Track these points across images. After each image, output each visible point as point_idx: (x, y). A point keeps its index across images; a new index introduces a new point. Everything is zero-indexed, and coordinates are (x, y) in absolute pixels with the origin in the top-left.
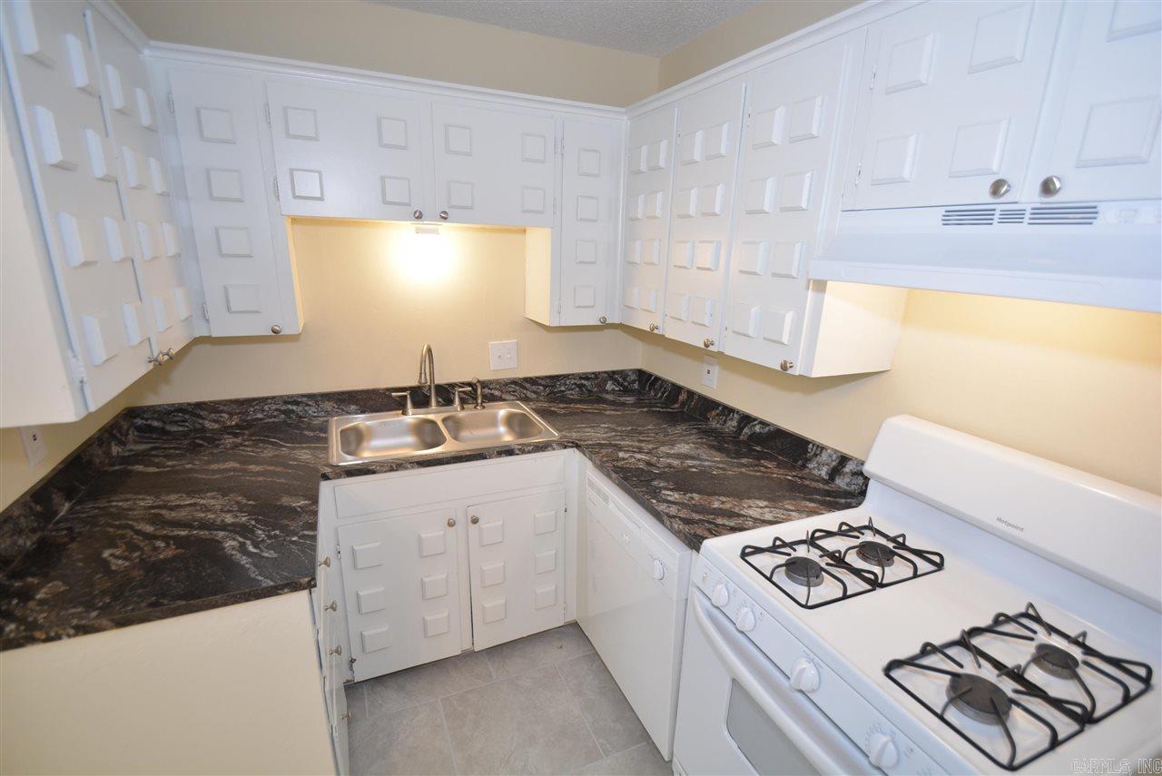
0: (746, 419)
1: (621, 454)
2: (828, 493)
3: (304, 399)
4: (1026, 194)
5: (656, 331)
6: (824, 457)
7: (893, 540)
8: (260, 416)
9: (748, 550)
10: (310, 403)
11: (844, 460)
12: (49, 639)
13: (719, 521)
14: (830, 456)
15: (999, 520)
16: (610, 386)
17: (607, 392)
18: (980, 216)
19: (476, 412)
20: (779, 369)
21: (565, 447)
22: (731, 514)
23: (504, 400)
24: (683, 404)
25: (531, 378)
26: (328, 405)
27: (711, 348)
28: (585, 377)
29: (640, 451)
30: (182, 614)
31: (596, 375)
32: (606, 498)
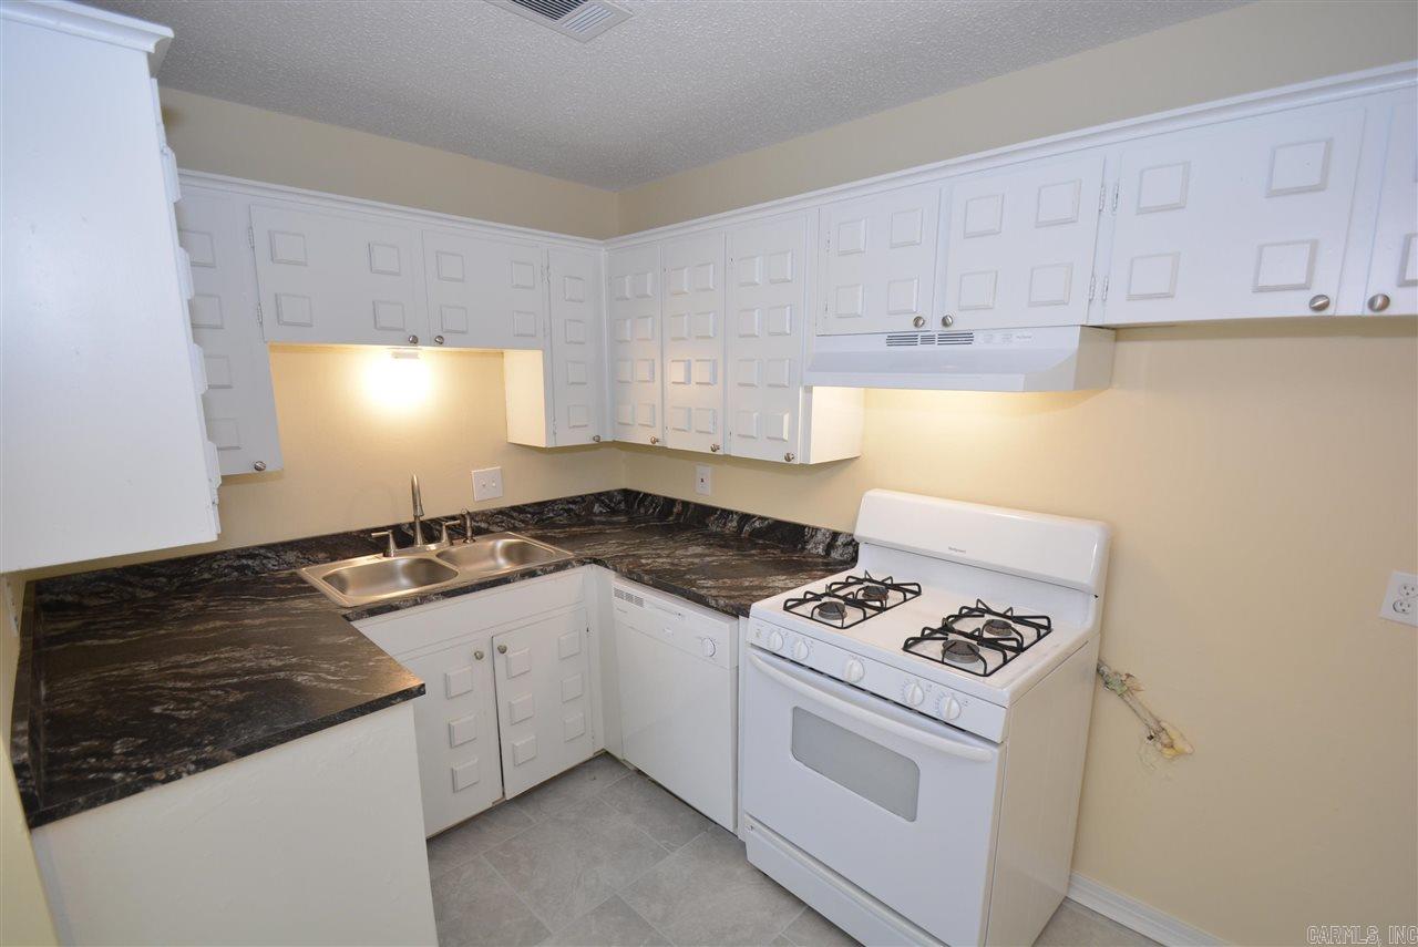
0: (746, 518)
1: (643, 561)
2: (827, 564)
3: (262, 551)
4: (934, 327)
5: (657, 444)
6: (819, 536)
7: (882, 583)
8: (206, 576)
9: (789, 604)
10: (270, 555)
11: (835, 535)
12: (169, 779)
13: (755, 593)
14: (824, 535)
15: (950, 549)
16: (597, 508)
17: (596, 515)
18: (908, 339)
19: (465, 546)
20: (784, 461)
21: (584, 564)
22: (762, 588)
23: (492, 532)
24: (679, 515)
25: (518, 507)
26: (291, 556)
27: (718, 452)
28: (572, 501)
29: (659, 556)
30: (302, 735)
31: (583, 498)
32: (640, 602)
